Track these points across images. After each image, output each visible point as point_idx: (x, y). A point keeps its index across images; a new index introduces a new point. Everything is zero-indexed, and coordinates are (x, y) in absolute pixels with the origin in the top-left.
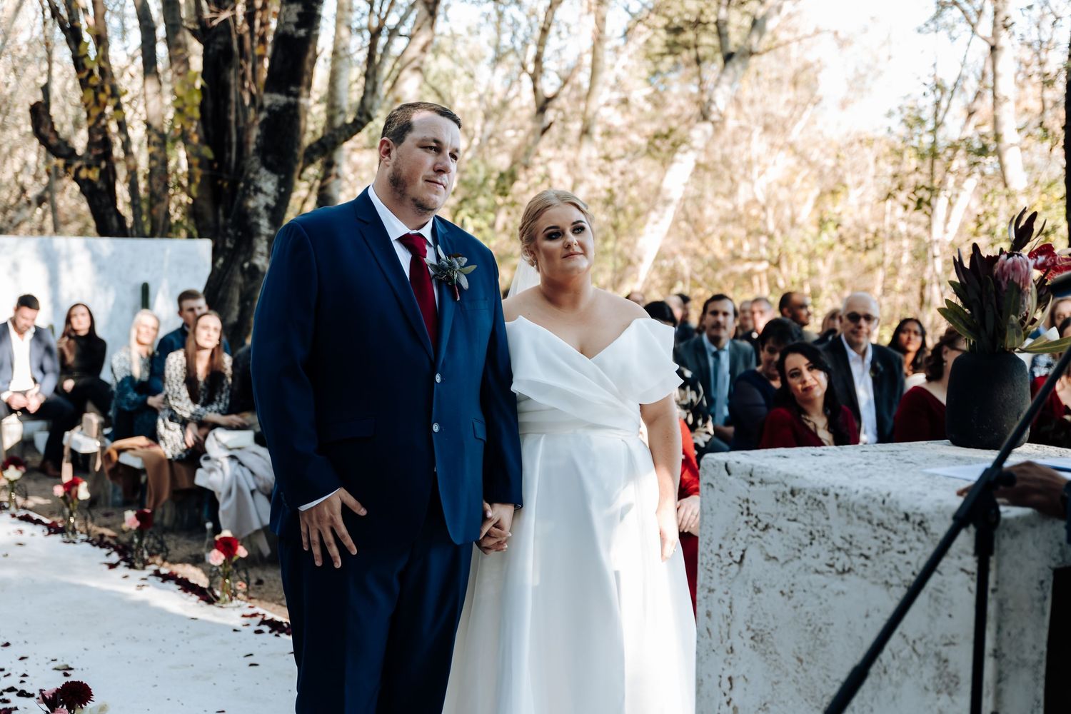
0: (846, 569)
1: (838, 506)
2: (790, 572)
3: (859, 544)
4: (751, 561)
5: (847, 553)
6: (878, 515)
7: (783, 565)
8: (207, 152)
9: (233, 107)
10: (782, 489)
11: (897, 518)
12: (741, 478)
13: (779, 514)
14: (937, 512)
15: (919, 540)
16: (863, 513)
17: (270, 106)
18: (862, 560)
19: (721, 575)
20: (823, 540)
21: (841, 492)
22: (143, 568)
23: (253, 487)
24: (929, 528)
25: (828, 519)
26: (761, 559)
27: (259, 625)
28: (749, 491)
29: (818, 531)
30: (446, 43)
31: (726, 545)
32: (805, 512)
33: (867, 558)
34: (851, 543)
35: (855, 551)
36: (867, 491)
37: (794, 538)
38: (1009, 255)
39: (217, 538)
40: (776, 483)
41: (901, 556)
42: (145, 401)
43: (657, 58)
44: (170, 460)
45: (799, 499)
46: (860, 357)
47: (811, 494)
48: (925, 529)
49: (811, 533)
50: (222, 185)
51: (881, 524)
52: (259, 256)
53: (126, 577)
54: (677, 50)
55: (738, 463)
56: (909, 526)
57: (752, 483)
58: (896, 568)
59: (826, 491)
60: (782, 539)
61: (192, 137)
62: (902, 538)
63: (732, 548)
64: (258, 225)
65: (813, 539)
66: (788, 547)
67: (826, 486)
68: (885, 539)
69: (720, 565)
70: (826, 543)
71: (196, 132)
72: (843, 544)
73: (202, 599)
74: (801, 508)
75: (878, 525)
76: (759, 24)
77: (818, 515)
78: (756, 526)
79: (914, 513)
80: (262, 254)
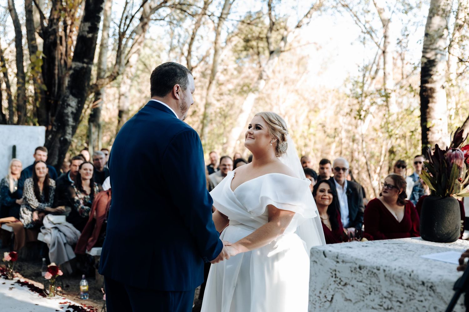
0: (389, 307)
1: (385, 276)
2: (358, 307)
3: (397, 296)
4: (336, 300)
5: (390, 300)
6: (407, 281)
7: (354, 304)
8: (44, 87)
9: (56, 68)
10: (354, 266)
11: (418, 284)
12: (332, 259)
13: (352, 278)
14: (440, 282)
15: (430, 295)
16: (399, 280)
17: (75, 68)
18: (398, 304)
19: (320, 307)
20: (377, 292)
21: (387, 269)
22: (12, 279)
23: (65, 241)
24: (436, 290)
25: (379, 282)
26: (342, 300)
27: (68, 308)
28: (336, 266)
29: (374, 288)
30: (148, 42)
31: (323, 292)
32: (367, 278)
33: (401, 303)
34: (392, 295)
35: (394, 299)
36: (400, 269)
37: (361, 290)
38: (453, 150)
39: (49, 266)
40: (351, 262)
41: (420, 303)
42: (15, 202)
43: (239, 52)
44: (25, 228)
45: (364, 271)
46: (341, 187)
47: (370, 269)
48: (433, 290)
49: (370, 289)
50: (50, 102)
51: (409, 286)
52: (68, 135)
53: (4, 283)
54: (248, 48)
55: (330, 251)
56: (425, 288)
57: (338, 262)
58: (417, 309)
59: (378, 268)
60: (354, 291)
61: (38, 81)
62: (421, 294)
63: (326, 293)
64: (68, 121)
65: (371, 291)
66: (357, 295)
67: (378, 265)
68: (411, 294)
69: (320, 302)
70: (378, 294)
71: (40, 78)
72: (388, 295)
73: (40, 295)
74: (365, 275)
75: (407, 287)
76: (284, 39)
77: (374, 280)
78: (340, 283)
79: (427, 282)
80: (69, 134)
